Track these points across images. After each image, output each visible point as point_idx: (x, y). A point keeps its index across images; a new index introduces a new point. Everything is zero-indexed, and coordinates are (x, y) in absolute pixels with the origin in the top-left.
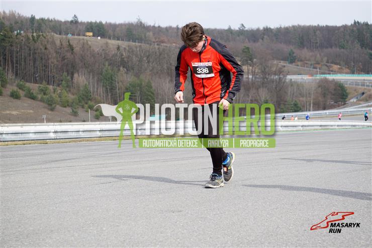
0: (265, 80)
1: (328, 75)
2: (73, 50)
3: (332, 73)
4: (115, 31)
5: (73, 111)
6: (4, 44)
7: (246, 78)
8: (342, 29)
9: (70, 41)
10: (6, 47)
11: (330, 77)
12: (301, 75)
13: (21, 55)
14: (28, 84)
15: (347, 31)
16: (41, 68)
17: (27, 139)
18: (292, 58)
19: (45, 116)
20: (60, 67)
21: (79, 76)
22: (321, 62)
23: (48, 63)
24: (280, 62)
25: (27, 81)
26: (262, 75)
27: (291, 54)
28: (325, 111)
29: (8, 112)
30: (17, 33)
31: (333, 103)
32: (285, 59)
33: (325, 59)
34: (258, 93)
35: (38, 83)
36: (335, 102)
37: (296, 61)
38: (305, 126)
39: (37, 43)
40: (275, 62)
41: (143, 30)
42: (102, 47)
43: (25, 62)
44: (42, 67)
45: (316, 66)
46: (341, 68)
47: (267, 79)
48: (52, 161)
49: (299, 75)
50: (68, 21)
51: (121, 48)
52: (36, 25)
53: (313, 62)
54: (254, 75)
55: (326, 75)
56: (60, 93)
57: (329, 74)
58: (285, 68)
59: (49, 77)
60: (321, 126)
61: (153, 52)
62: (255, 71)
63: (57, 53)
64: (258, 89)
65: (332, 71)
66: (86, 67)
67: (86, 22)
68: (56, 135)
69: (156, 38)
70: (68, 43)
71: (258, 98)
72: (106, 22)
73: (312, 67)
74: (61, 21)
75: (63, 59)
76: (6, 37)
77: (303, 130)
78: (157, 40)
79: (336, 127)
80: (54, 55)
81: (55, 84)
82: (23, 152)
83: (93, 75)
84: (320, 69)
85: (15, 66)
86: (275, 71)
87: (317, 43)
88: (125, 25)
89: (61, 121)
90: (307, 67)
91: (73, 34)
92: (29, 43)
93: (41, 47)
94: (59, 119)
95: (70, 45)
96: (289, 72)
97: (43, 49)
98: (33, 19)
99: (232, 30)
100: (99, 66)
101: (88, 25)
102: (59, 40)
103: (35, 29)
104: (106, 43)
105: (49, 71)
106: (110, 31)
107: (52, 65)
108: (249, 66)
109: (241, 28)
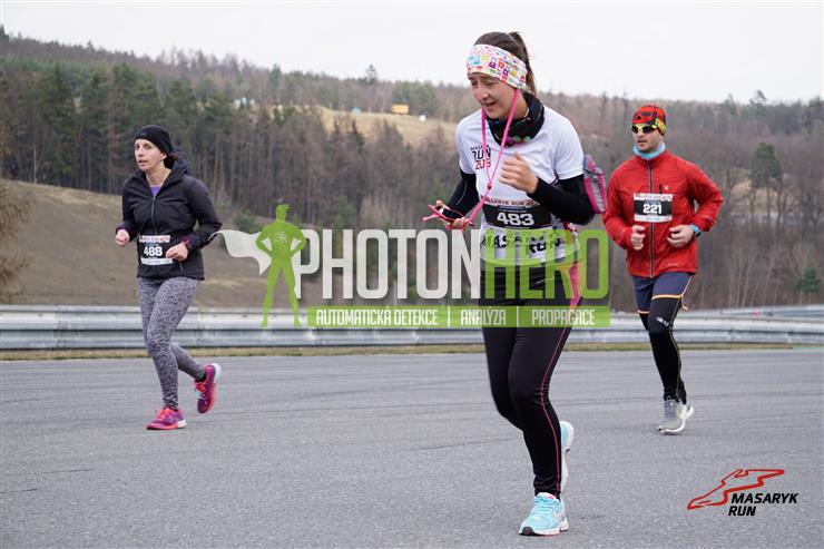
0: (811, 224)
2: (362, 144)
4: (459, 102)
6: (210, 129)
7: (764, 218)
9: (357, 125)
10: (215, 135)
13: (248, 154)
14: (259, 220)
16: (290, 186)
17: (254, 343)
20: (331, 182)
21: (373, 204)
23: (307, 174)
25: (258, 213)
26: (803, 211)
29: (214, 282)
30: (242, 104)
34: (791, 254)
39: (285, 129)
42: (427, 138)
43: (256, 170)
44: (293, 181)
47: (815, 221)
48: (313, 396)
50: (353, 80)
52: (282, 86)
54: (784, 209)
59: (306, 204)
62: (785, 200)
63: (327, 150)
64: (791, 245)
66: (390, 185)
67: (393, 81)
68: (319, 337)
70: (351, 129)
71: (792, 265)
72: (441, 84)
74: (337, 80)
75: (340, 164)
76: (216, 114)
80: (321, 155)
81: (320, 222)
82: (248, 373)
83: (406, 202)
85: (232, 178)
91: (364, 110)
92: (267, 127)
93: (292, 136)
95: (355, 132)
97: (296, 141)
98: (277, 72)
99: (734, 105)
100: (420, 183)
101: (398, 89)
102: (332, 121)
103: (279, 95)
104: (436, 128)
105: (306, 191)
106: (448, 102)
107: (315, 178)
108: (771, 190)
109: (756, 101)
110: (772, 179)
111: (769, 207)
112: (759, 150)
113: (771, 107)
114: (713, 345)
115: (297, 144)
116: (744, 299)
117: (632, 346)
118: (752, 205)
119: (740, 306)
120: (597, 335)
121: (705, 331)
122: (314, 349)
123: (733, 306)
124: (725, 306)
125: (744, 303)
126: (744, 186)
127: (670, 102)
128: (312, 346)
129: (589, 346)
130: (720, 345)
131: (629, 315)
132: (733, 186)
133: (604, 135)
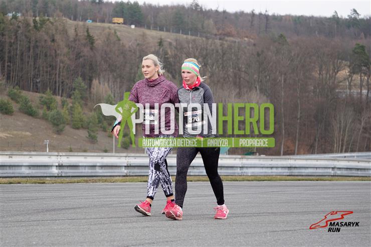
2: (92, 43)
4: (156, 17)
5: (89, 136)
7: (358, 93)
9: (90, 31)
13: (17, 49)
14: (24, 93)
16: (45, 69)
17: (16, 175)
19: (47, 142)
20: (72, 68)
21: (100, 83)
23: (56, 62)
25: (24, 90)
35: (39, 93)
39: (41, 32)
41: (199, 15)
42: (136, 40)
43: (22, 59)
44: (47, 68)
51: (165, 44)
56: (71, 107)
59: (55, 83)
61: (213, 50)
63: (68, 46)
66: (112, 71)
68: (60, 171)
69: (218, 29)
70: (86, 34)
72: (145, 3)
75: (78, 56)
78: (220, 32)
80: (66, 50)
81: (64, 95)
83: (121, 82)
85: (6, 66)
88: (173, 8)
89: (71, 151)
91: (94, 21)
92: (29, 31)
93: (46, 37)
94: (69, 147)
95: (89, 35)
97: (49, 40)
99: (338, 18)
101: (117, 7)
102: (73, 28)
103: (38, 10)
104: (142, 34)
105: (56, 74)
106: (149, 17)
107: (61, 65)
108: (362, 75)
109: (353, 16)
110: (364, 68)
111: (361, 86)
112: (356, 48)
113: (362, 20)
114: (320, 178)
115: (49, 43)
116: (344, 147)
117: (266, 178)
118: (350, 85)
119: (341, 152)
120: (245, 170)
121: (317, 168)
122: (56, 179)
123: (337, 152)
124: (331, 152)
125: (344, 150)
126: (344, 72)
127: (296, 17)
128: (56, 177)
129: (238, 178)
130: (327, 178)
131: (267, 157)
132: (338, 72)
133: (252, 39)
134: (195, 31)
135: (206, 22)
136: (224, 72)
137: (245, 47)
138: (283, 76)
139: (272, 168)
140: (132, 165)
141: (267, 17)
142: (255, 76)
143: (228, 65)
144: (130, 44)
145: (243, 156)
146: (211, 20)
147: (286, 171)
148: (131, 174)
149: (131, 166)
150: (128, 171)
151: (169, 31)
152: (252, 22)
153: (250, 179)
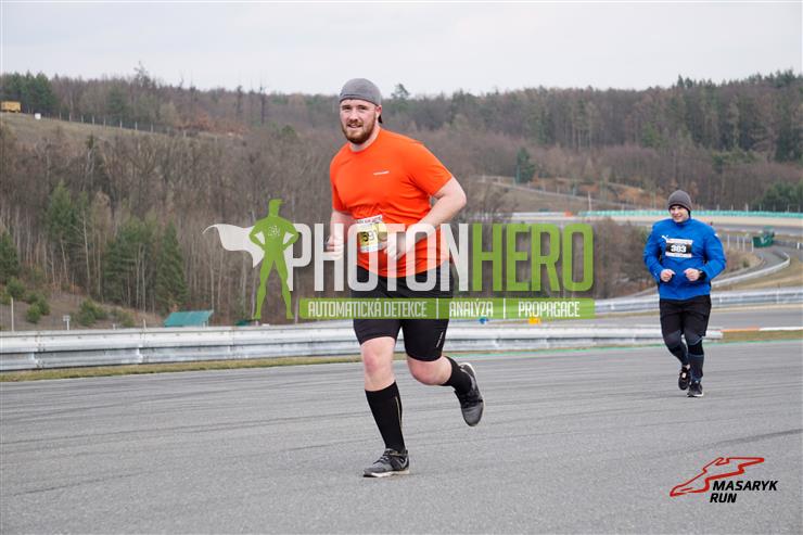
1: (613, 212)
3: (623, 206)
4: (78, 99)
8: (649, 99)
11: (620, 217)
12: (546, 210)
15: (660, 103)
18: (525, 171)
22: (599, 179)
24: (496, 180)
27: (523, 158)
28: (606, 302)
31: (626, 280)
32: (507, 172)
33: (607, 172)
36: (632, 280)
37: (536, 176)
38: (557, 339)
40: (484, 179)
41: (152, 96)
42: (45, 139)
45: (585, 189)
46: (648, 196)
49: (541, 211)
53: (576, 181)
55: (608, 213)
57: (617, 209)
58: (509, 195)
60: (595, 338)
61: (178, 154)
65: (624, 202)
69: (184, 119)
72: (57, 77)
73: (574, 190)
77: (551, 350)
78: (187, 123)
79: (633, 341)
83: (22, 210)
84: (593, 197)
86: (484, 203)
87: (586, 132)
88: (105, 83)
90: (561, 192)
96: (517, 205)
100: (38, 188)
101: (8, 84)
106: (65, 99)
109: (399, 96)
113: (413, 101)
117: (274, 362)
120: (239, 350)
129: (229, 364)
131: (274, 327)
133: (241, 134)
134: (145, 122)
135: (163, 107)
136: (198, 189)
137: (231, 148)
138: (293, 193)
139: (282, 344)
140: (47, 350)
141: (263, 98)
142: (249, 195)
143: (204, 178)
144: (35, 146)
145: (235, 328)
146: (171, 104)
147: (306, 349)
148: (46, 366)
149: (44, 352)
150: (41, 361)
151: (102, 123)
152: (239, 106)
153: (249, 364)
